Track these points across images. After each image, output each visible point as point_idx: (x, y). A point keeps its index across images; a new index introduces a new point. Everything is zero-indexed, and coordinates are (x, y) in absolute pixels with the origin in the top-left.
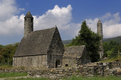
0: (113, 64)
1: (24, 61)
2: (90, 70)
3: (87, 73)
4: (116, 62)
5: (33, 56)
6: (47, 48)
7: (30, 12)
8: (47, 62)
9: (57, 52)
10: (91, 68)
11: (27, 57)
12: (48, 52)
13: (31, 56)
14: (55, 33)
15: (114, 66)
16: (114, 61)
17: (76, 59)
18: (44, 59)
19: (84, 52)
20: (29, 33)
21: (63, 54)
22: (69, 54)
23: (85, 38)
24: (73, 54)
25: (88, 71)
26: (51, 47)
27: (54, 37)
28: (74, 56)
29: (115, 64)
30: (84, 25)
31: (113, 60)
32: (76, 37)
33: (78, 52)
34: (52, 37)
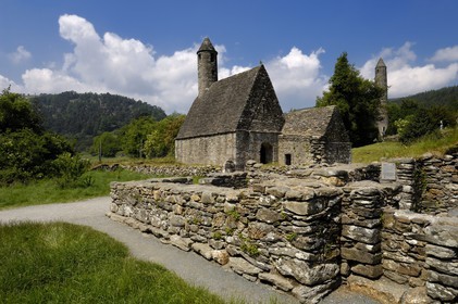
0: (432, 167)
1: (194, 148)
2: (289, 218)
3: (271, 236)
4: (449, 156)
5: (210, 136)
6: (238, 117)
7: (208, 40)
8: (235, 150)
9: (264, 125)
10: (295, 207)
11: (199, 139)
12: (240, 126)
13: (206, 136)
14: (257, 81)
15: (438, 175)
16: (439, 154)
17: (311, 142)
18: (230, 144)
19: (331, 123)
20: (208, 86)
21: (280, 130)
22: (295, 129)
23: (345, 93)
24: (304, 129)
25: (276, 224)
26: (246, 113)
27: (254, 89)
28: (307, 134)
29: (445, 169)
30: (343, 64)
31: (435, 148)
32: (325, 93)
33: (316, 123)
34: (249, 90)
